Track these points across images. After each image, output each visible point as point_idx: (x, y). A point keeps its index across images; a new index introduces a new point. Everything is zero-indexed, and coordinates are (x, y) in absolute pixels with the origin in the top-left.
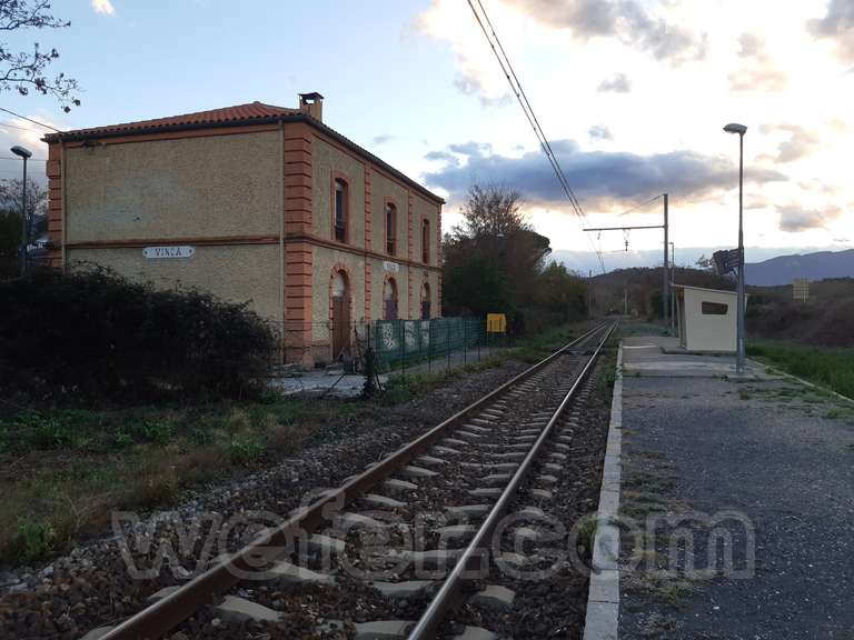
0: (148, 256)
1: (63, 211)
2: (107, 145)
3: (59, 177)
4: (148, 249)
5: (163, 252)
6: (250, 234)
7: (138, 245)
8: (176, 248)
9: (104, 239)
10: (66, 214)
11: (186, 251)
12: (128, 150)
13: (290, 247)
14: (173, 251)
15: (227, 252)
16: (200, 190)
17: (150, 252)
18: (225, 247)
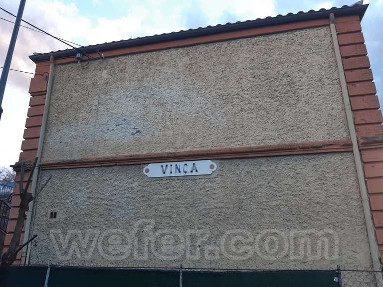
0: (149, 175)
1: (42, 128)
2: (106, 58)
3: (43, 93)
4: (151, 166)
5: (170, 169)
6: (299, 141)
7: (138, 162)
8: (190, 164)
9: (91, 156)
10: (46, 131)
11: (204, 167)
12: (130, 61)
13: (370, 156)
14: (186, 167)
15: (267, 166)
16: (222, 95)
17: (154, 170)
18: (263, 160)
